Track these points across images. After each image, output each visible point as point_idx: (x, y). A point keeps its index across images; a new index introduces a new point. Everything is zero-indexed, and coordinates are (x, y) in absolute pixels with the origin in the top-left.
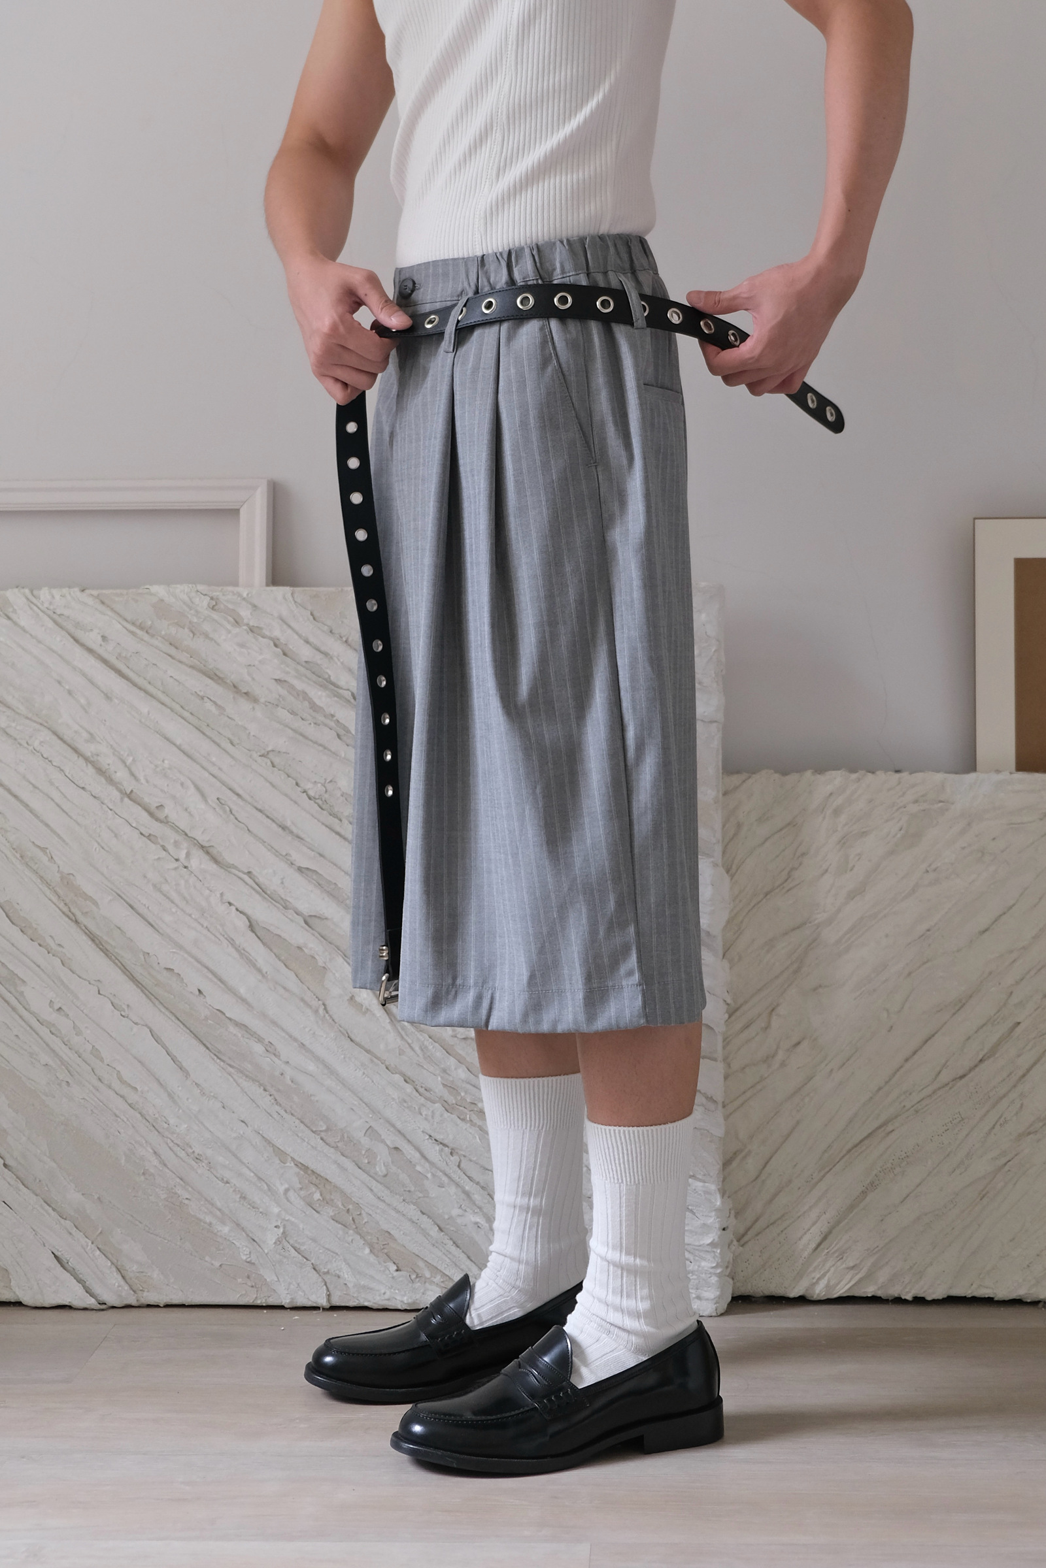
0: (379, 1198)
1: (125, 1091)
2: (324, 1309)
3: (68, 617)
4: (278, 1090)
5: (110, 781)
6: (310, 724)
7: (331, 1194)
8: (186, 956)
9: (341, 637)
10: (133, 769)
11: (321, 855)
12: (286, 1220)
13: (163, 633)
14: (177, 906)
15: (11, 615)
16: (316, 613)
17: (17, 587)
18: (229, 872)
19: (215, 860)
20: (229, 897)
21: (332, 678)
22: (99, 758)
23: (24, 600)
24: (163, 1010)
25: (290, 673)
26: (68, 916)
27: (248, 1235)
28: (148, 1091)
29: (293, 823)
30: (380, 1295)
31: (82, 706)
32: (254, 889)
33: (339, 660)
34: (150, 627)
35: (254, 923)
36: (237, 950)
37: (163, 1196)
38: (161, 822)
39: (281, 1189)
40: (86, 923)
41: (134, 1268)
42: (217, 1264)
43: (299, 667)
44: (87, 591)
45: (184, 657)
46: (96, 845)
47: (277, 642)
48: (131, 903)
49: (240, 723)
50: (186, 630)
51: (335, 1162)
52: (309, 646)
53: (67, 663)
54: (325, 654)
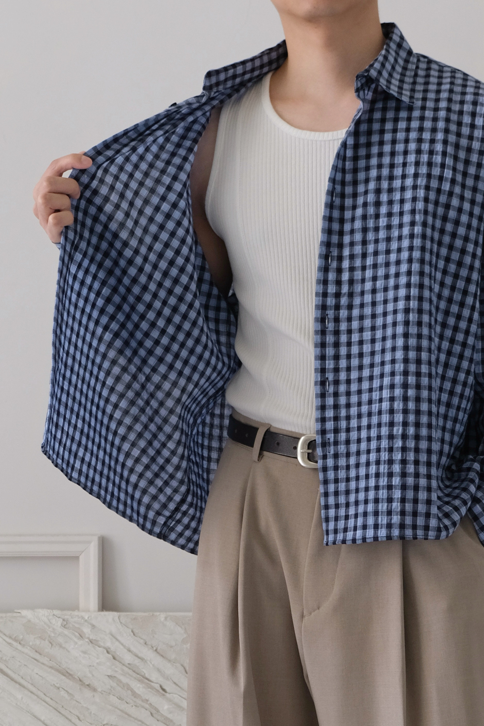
6: (132, 706)
9: (152, 647)
13: (31, 643)
16: (135, 630)
21: (147, 675)
25: (116, 671)
33: (151, 663)
34: (22, 640)
43: (125, 668)
45: (45, 660)
47: (109, 650)
49: (85, 706)
50: (47, 642)
52: (130, 653)
54: (142, 659)
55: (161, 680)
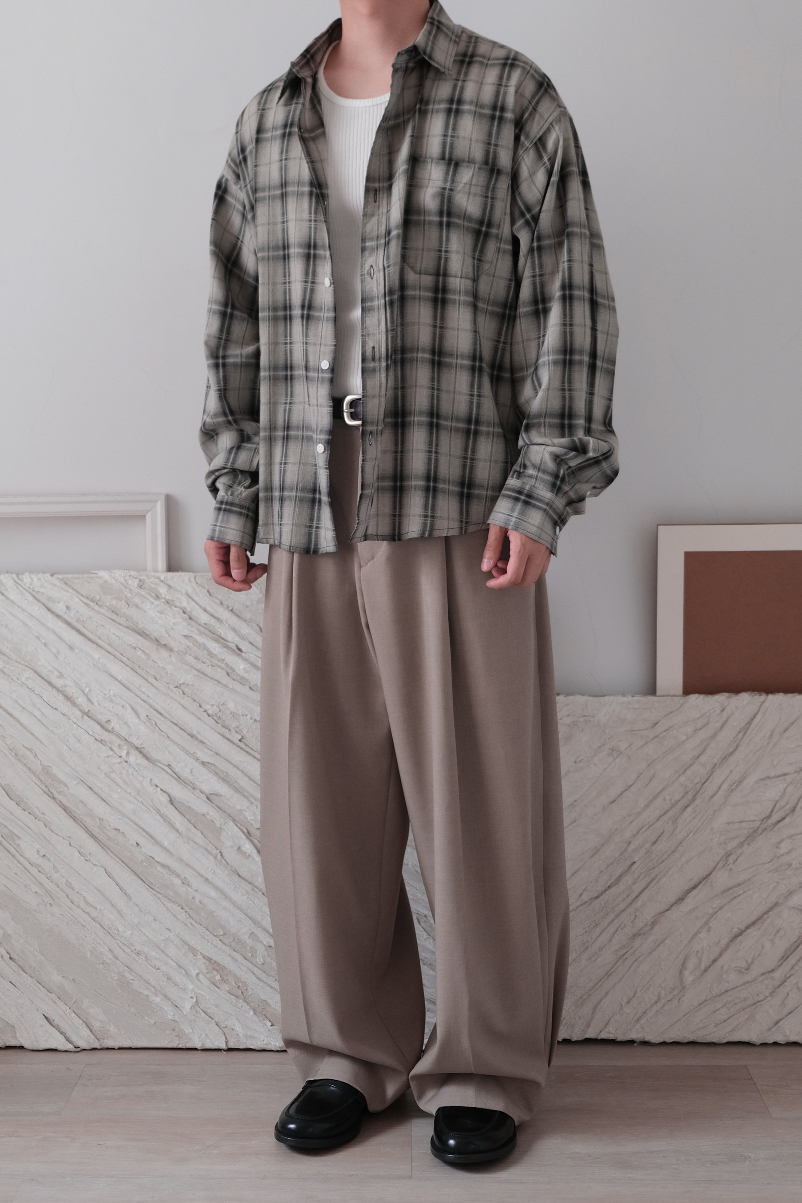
0: (259, 979)
1: (89, 909)
2: (224, 1050)
3: (43, 593)
4: (191, 909)
5: (74, 704)
6: (209, 666)
7: (227, 976)
8: (128, 821)
9: (228, 607)
10: (90, 696)
11: (217, 754)
12: (199, 993)
13: (107, 604)
14: (121, 787)
15: (4, 592)
16: (210, 591)
17: (8, 572)
18: (156, 765)
19: (147, 758)
20: (155, 781)
21: (222, 635)
22: (66, 689)
23: (12, 581)
24: (113, 856)
25: (192, 631)
26: (48, 795)
27: (172, 1003)
28: (104, 910)
29: (198, 732)
30: (261, 1042)
31: (54, 654)
32: (173, 776)
33: (227, 623)
34: (99, 600)
35: (173, 799)
36: (162, 817)
37: (116, 978)
38: (109, 731)
39: (194, 973)
40: (59, 799)
41: (98, 1024)
42: (153, 1022)
43: (200, 628)
44: (56, 576)
45: (122, 620)
46: (66, 747)
47: (185, 610)
48: (90, 786)
49: (161, 665)
50: (123, 602)
51: (230, 955)
52: (206, 613)
53: (43, 625)
54: (218, 619)
55: (237, 640)
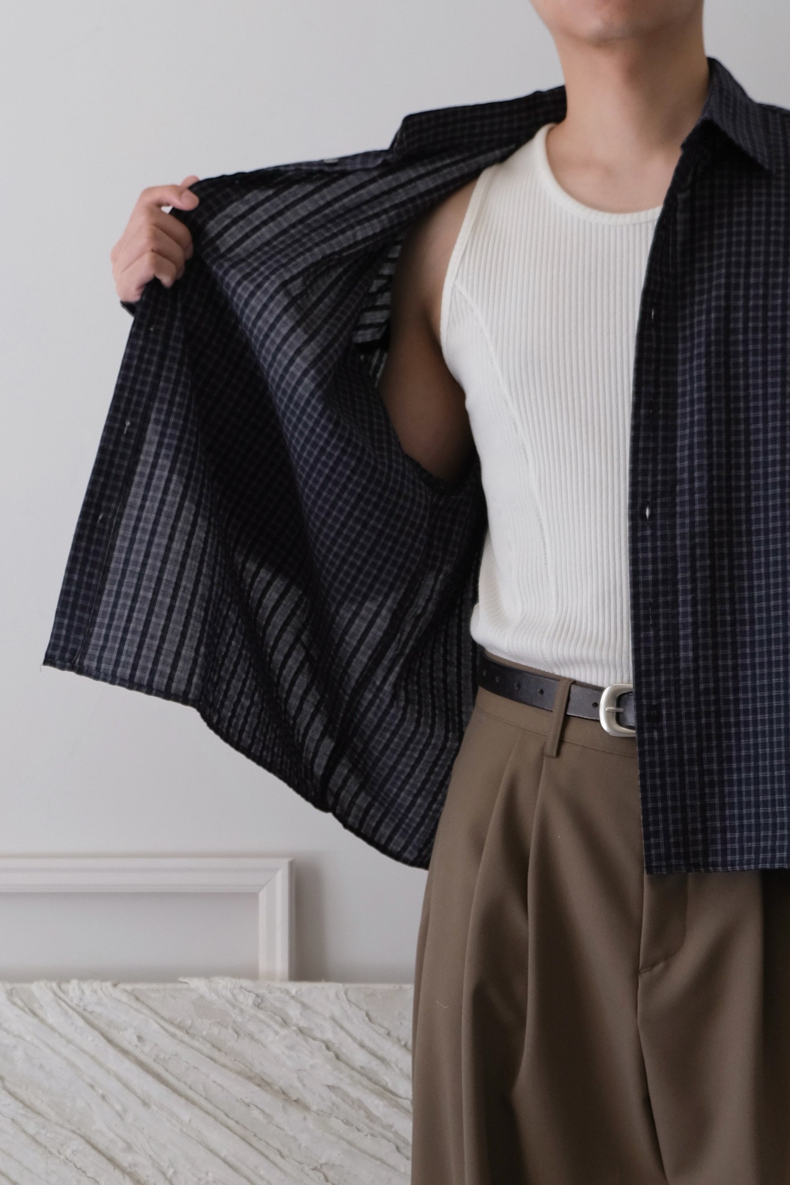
3: (100, 1015)
6: (367, 1135)
9: (399, 1040)
13: (204, 1033)
15: (39, 1012)
16: (371, 1013)
17: (43, 979)
21: (390, 1086)
23: (51, 995)
25: (341, 1079)
31: (118, 1114)
33: (397, 1066)
34: (190, 1027)
43: (354, 1073)
44: (120, 986)
45: (228, 1060)
47: (329, 1045)
49: (291, 1133)
50: (230, 1031)
52: (363, 1050)
53: (101, 1065)
54: (382, 1060)
